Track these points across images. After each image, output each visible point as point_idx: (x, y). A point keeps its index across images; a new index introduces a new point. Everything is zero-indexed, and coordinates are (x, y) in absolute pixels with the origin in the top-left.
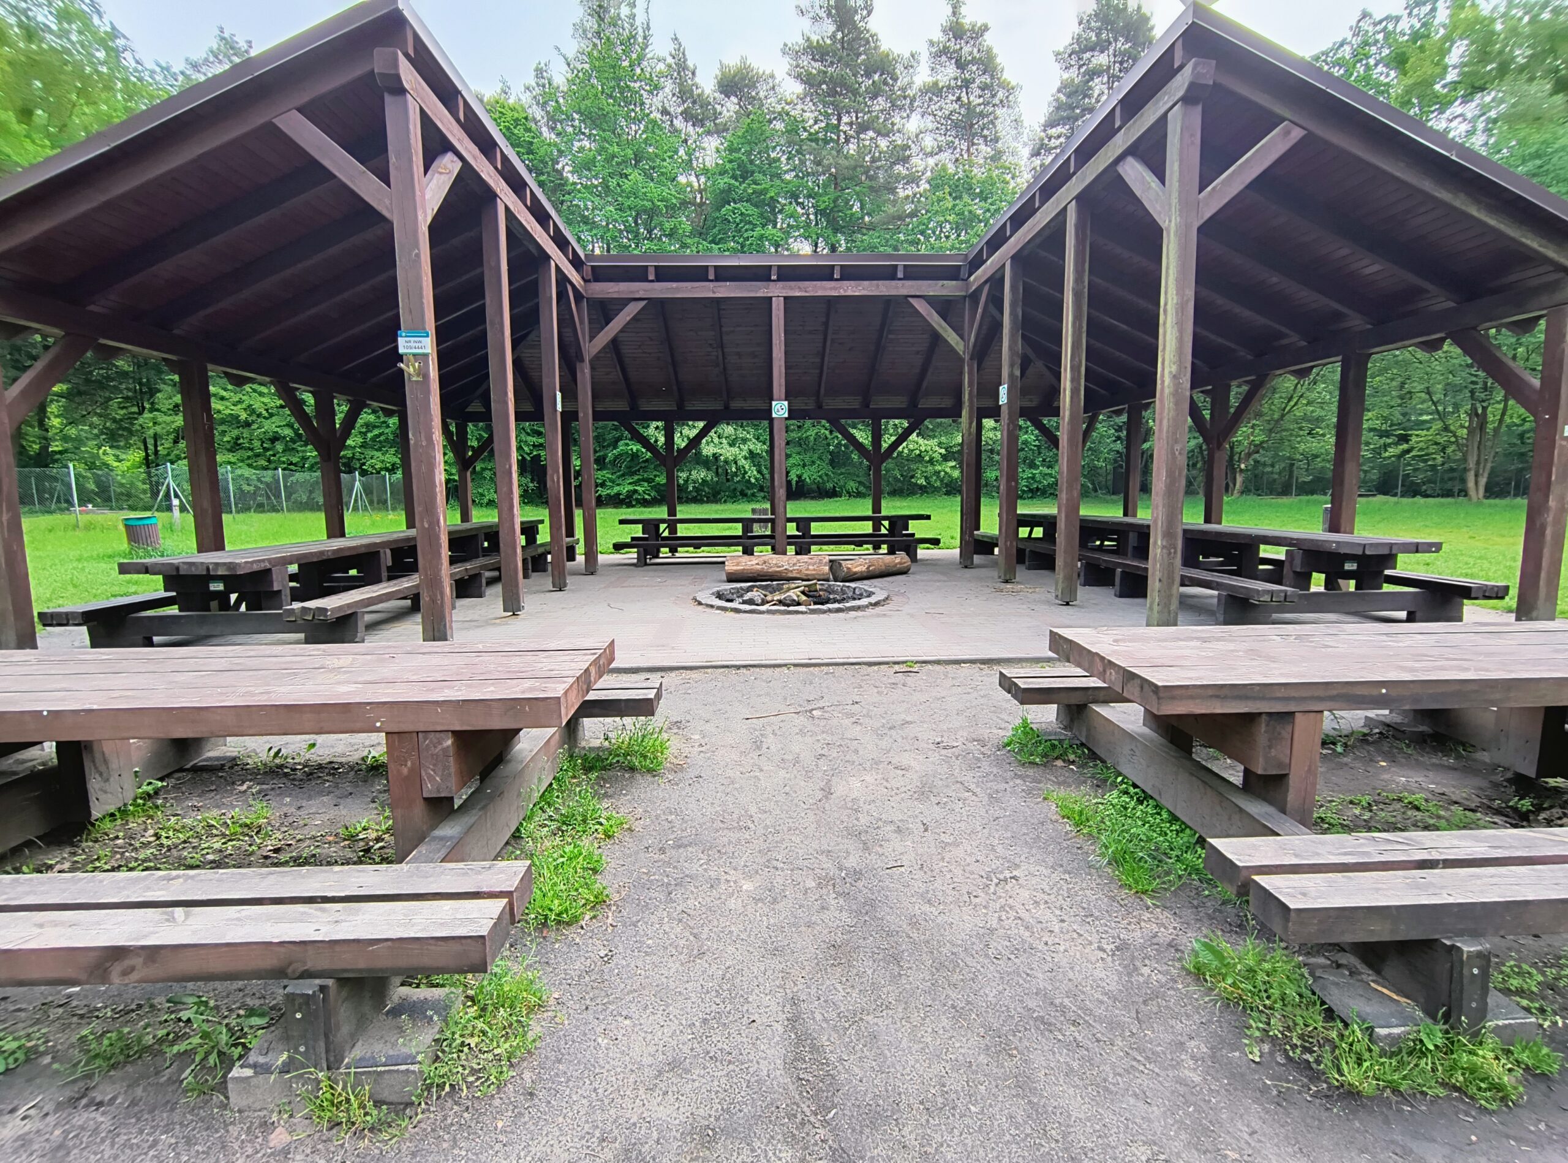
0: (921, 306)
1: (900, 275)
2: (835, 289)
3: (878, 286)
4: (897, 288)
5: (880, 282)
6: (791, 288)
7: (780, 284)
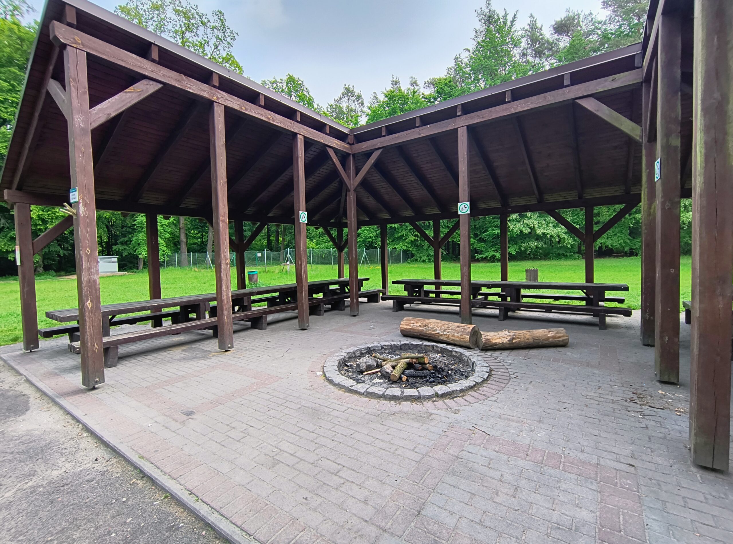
0: (590, 105)
1: (567, 82)
2: (506, 109)
3: (545, 97)
4: (563, 94)
5: (547, 94)
6: (472, 118)
7: (464, 117)
